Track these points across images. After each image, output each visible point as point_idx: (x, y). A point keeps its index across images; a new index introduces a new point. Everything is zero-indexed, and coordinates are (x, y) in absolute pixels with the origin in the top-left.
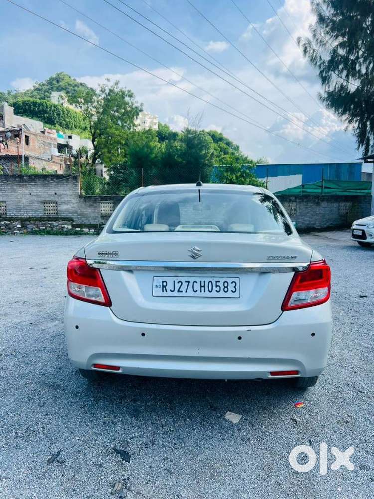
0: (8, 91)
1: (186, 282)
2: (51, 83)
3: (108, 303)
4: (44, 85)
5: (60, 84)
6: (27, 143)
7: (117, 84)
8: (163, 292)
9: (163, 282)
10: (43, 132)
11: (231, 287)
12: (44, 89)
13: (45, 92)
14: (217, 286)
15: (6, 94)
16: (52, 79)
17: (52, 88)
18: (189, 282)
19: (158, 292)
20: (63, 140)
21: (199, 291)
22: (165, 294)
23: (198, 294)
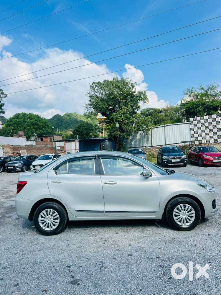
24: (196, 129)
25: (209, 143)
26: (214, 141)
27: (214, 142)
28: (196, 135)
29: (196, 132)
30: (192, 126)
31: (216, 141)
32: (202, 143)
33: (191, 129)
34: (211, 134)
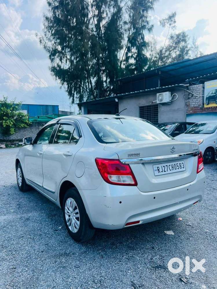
1: (166, 166)
3: (136, 184)
8: (159, 173)
9: (158, 167)
11: (182, 166)
14: (177, 166)
18: (167, 166)
19: (157, 173)
21: (172, 170)
22: (160, 174)
23: (172, 171)
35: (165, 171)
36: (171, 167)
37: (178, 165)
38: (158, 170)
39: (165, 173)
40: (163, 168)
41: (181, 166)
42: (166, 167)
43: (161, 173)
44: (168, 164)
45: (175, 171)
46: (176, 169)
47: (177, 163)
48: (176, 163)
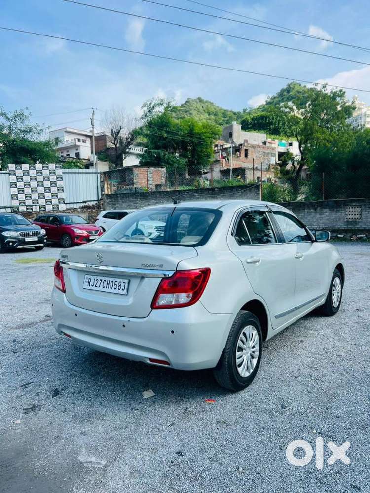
0: (244, 110)
2: (282, 94)
3: (64, 291)
4: (275, 98)
5: (291, 93)
6: (246, 156)
7: (324, 87)
8: (88, 286)
9: (89, 279)
10: (265, 143)
11: (122, 286)
12: (275, 101)
13: (276, 104)
14: (115, 285)
15: (242, 113)
16: (283, 91)
17: (283, 99)
19: (86, 286)
20: (284, 148)
21: (106, 287)
23: (105, 290)
24: (20, 185)
25: (45, 210)
26: (53, 208)
27: (53, 210)
28: (21, 197)
29: (21, 191)
30: (13, 179)
31: (56, 208)
32: (32, 211)
33: (13, 185)
34: (48, 196)
35: (96, 286)
36: (105, 283)
37: (117, 283)
38: (89, 282)
39: (95, 289)
40: (96, 282)
41: (120, 286)
42: (100, 281)
43: (91, 288)
44: (103, 278)
45: (109, 290)
46: (111, 288)
47: (116, 279)
48: (114, 279)
